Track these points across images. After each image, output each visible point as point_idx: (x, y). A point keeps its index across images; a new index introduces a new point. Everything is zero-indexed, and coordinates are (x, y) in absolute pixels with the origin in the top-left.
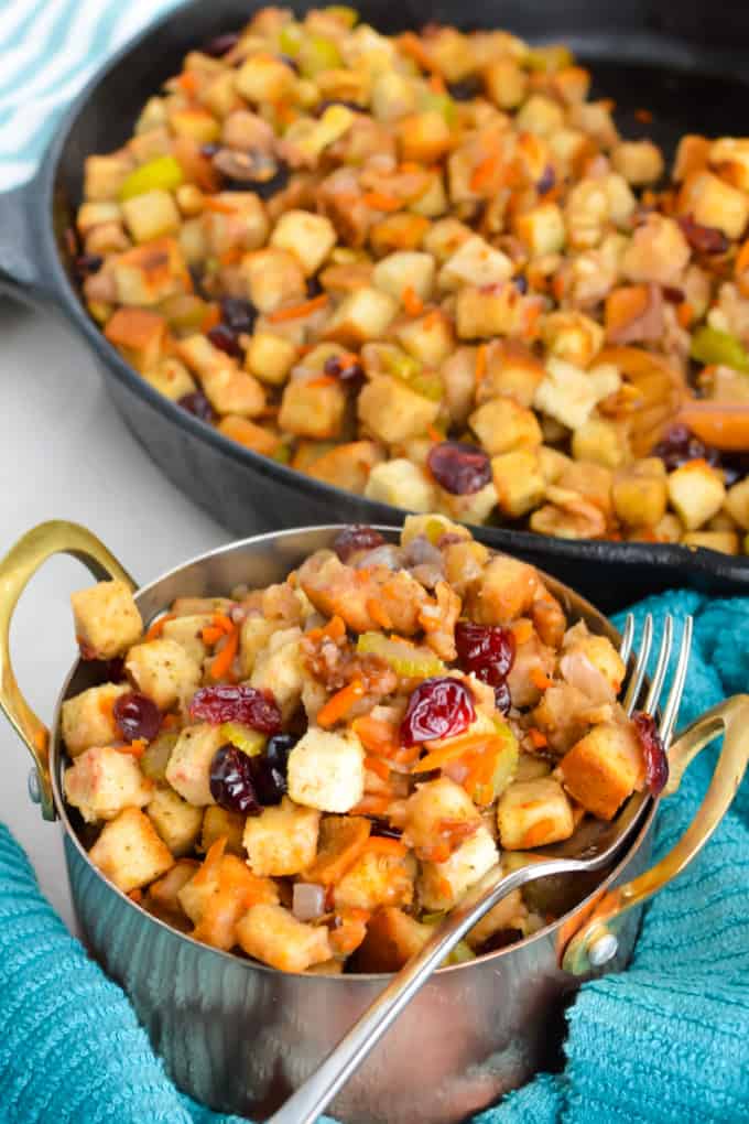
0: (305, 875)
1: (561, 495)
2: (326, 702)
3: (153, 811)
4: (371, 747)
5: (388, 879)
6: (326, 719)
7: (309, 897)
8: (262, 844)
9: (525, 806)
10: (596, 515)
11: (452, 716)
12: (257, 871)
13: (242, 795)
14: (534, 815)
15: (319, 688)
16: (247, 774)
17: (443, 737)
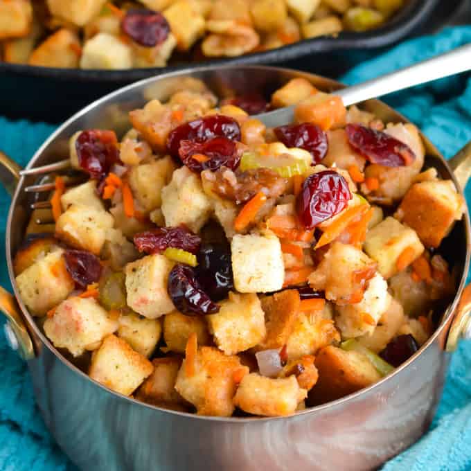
0: (262, 345)
1: (220, 26)
2: (237, 213)
3: (124, 334)
4: (283, 236)
5: (320, 328)
6: (241, 225)
7: (269, 359)
8: (228, 331)
9: (390, 244)
10: (249, 32)
11: (335, 198)
12: (228, 352)
13: (201, 302)
14: (398, 248)
15: (228, 204)
16: (197, 285)
17: (333, 214)
